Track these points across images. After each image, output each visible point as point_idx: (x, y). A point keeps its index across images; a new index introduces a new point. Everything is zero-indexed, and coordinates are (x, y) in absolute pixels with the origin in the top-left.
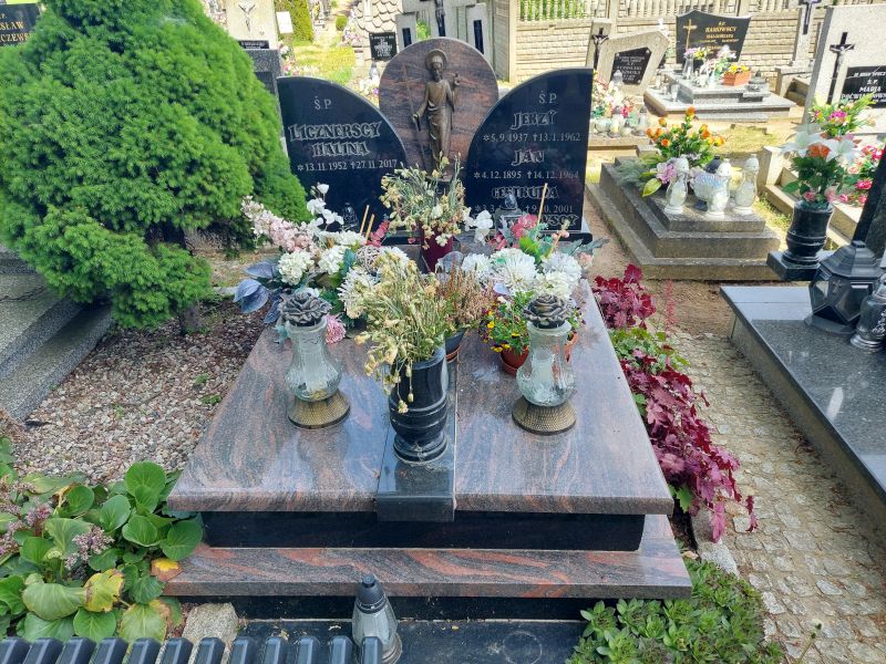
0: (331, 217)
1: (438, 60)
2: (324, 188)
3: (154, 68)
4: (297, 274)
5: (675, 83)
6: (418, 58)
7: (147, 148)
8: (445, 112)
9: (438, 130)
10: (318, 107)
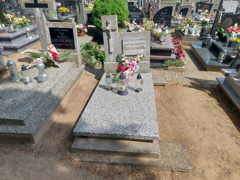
0: (136, 23)
1: (151, 4)
2: (135, 20)
3: (118, 2)
4: (131, 30)
5: (194, 17)
6: (148, 4)
7: (116, 12)
8: (151, 11)
9: (150, 14)
10: (133, 10)
